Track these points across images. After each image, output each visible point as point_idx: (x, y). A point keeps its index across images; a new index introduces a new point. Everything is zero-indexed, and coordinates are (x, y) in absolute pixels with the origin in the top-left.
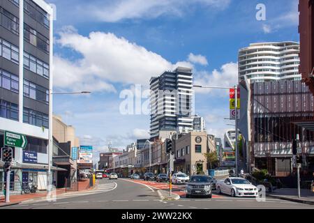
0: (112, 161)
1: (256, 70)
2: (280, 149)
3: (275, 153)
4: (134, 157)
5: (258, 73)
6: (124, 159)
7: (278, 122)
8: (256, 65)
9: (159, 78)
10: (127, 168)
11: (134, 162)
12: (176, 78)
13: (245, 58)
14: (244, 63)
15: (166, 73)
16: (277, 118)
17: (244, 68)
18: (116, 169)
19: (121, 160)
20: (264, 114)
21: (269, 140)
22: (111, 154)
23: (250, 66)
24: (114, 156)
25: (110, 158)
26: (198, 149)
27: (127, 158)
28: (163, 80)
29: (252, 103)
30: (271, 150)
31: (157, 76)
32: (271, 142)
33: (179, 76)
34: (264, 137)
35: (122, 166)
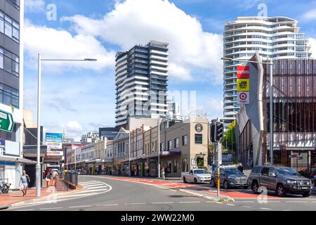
0: (70, 154)
1: (244, 49)
2: (296, 141)
3: (291, 145)
4: (103, 149)
6: (88, 151)
7: (294, 107)
9: (127, 53)
10: (94, 163)
11: (103, 154)
12: (148, 54)
15: (136, 47)
16: (294, 104)
18: (77, 164)
19: (85, 152)
20: (278, 98)
21: (284, 129)
22: (70, 145)
23: (237, 43)
24: (74, 148)
25: (68, 150)
26: (199, 139)
27: (93, 150)
28: (133, 56)
30: (287, 141)
31: (125, 51)
32: (286, 132)
33: (153, 51)
34: (278, 126)
35: (87, 161)
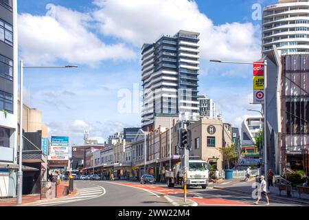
0: (90, 157)
1: (285, 37)
4: (122, 152)
5: (289, 40)
6: (108, 154)
8: (286, 30)
9: (154, 45)
10: (113, 167)
11: (122, 159)
12: (177, 46)
13: (271, 19)
14: (270, 26)
15: (163, 38)
17: (270, 33)
18: (96, 169)
19: (104, 155)
20: (299, 97)
21: (306, 131)
22: (89, 148)
23: (278, 31)
24: (94, 150)
25: (88, 153)
26: (211, 142)
27: (112, 153)
28: (160, 49)
29: (283, 82)
31: (151, 43)
32: (308, 134)
33: (182, 42)
34: (299, 127)
35: (105, 165)
